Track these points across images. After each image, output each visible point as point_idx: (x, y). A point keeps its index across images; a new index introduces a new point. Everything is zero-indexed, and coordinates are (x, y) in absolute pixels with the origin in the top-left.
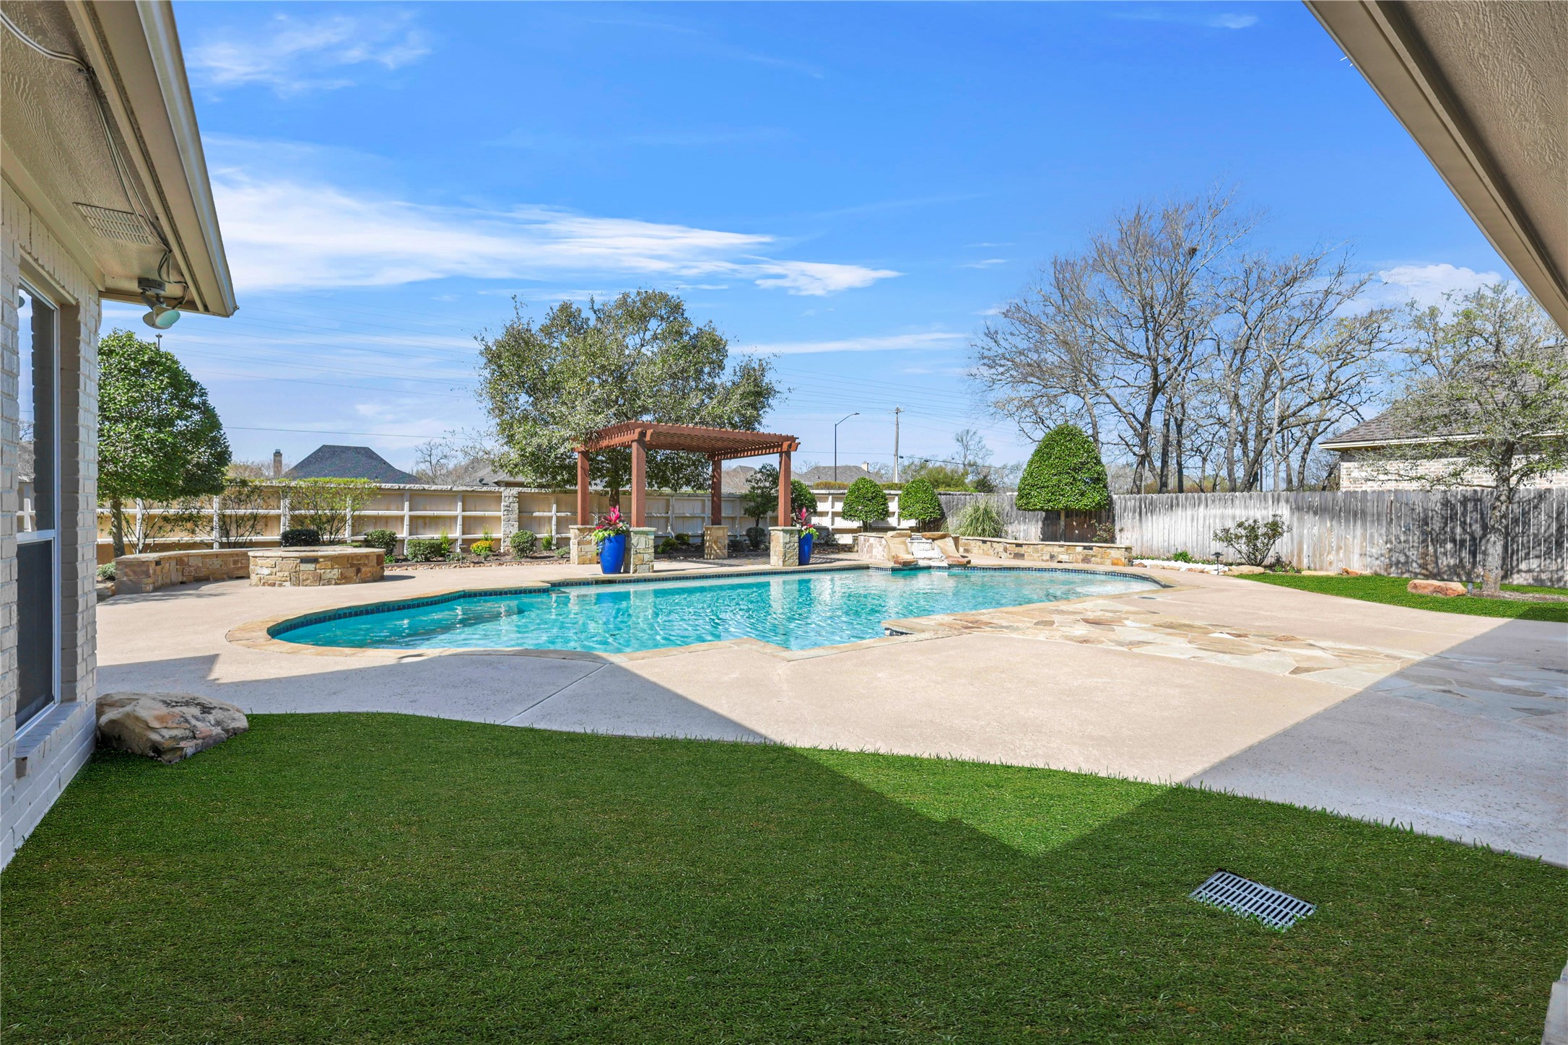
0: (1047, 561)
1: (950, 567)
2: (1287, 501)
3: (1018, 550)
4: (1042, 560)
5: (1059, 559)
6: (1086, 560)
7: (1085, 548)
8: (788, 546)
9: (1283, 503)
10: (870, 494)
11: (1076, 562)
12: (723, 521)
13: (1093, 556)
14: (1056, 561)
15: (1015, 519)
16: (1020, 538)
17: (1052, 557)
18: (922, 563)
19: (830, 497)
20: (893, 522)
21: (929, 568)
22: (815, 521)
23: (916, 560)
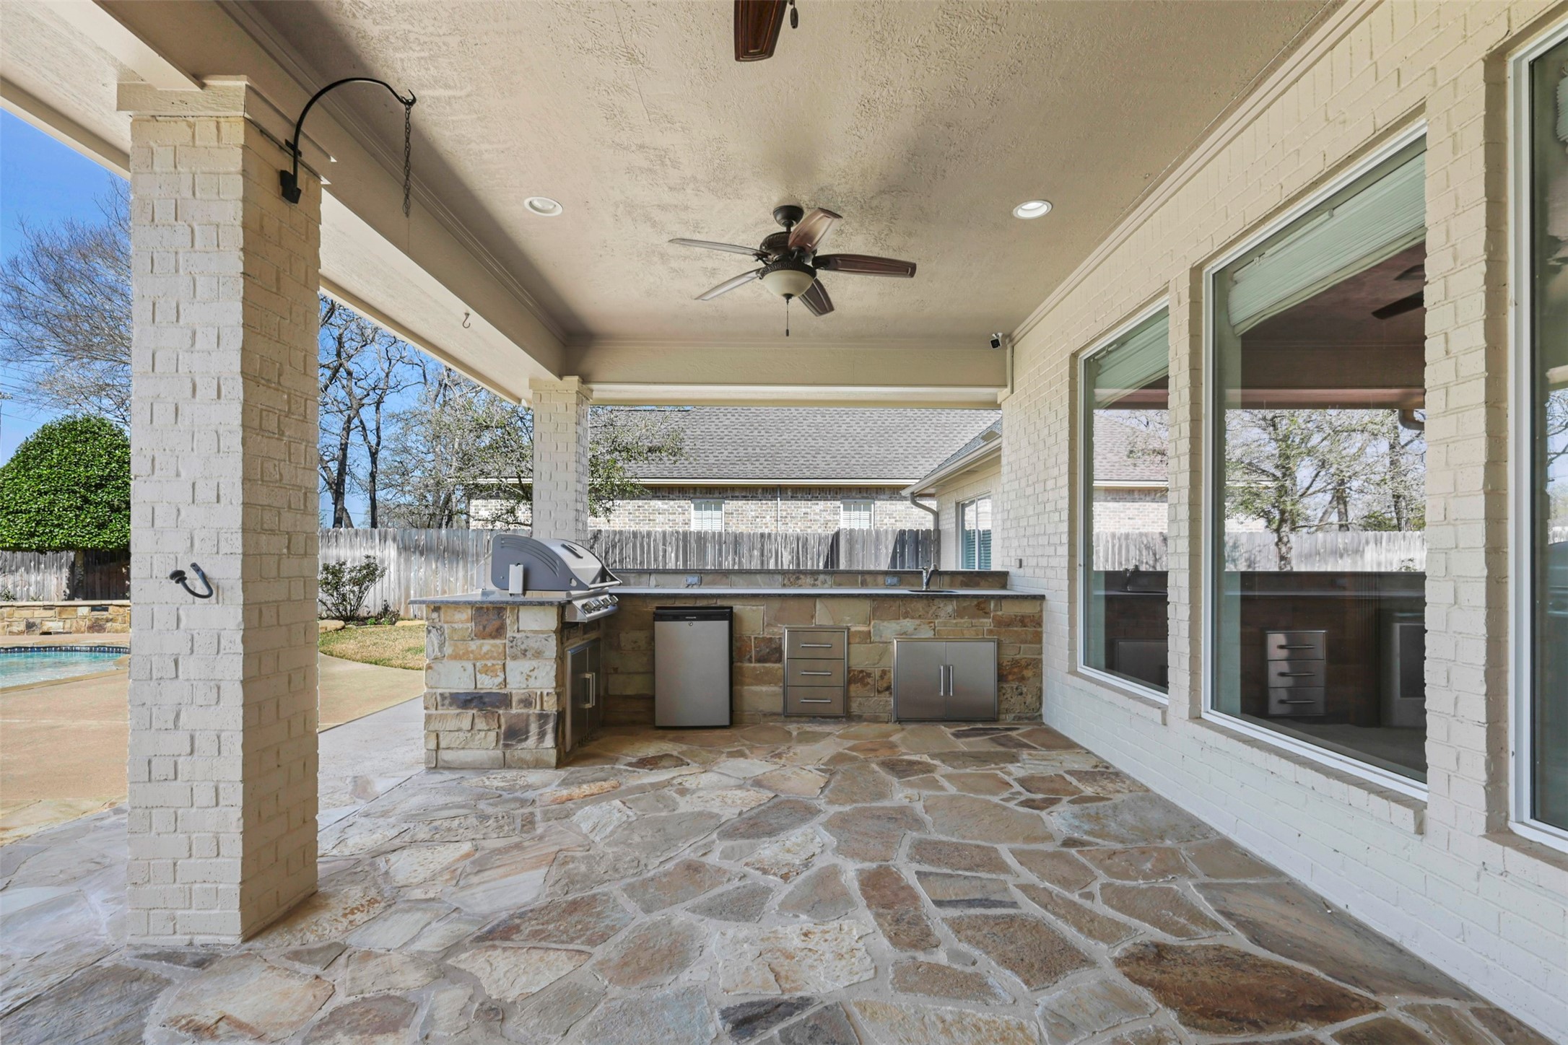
2: (394, 540)
4: (12, 632)
5: (45, 629)
6: (96, 627)
7: (94, 608)
9: (390, 542)
11: (78, 631)
13: (108, 620)
14: (38, 632)
15: (19, 564)
16: (28, 595)
17: (30, 626)
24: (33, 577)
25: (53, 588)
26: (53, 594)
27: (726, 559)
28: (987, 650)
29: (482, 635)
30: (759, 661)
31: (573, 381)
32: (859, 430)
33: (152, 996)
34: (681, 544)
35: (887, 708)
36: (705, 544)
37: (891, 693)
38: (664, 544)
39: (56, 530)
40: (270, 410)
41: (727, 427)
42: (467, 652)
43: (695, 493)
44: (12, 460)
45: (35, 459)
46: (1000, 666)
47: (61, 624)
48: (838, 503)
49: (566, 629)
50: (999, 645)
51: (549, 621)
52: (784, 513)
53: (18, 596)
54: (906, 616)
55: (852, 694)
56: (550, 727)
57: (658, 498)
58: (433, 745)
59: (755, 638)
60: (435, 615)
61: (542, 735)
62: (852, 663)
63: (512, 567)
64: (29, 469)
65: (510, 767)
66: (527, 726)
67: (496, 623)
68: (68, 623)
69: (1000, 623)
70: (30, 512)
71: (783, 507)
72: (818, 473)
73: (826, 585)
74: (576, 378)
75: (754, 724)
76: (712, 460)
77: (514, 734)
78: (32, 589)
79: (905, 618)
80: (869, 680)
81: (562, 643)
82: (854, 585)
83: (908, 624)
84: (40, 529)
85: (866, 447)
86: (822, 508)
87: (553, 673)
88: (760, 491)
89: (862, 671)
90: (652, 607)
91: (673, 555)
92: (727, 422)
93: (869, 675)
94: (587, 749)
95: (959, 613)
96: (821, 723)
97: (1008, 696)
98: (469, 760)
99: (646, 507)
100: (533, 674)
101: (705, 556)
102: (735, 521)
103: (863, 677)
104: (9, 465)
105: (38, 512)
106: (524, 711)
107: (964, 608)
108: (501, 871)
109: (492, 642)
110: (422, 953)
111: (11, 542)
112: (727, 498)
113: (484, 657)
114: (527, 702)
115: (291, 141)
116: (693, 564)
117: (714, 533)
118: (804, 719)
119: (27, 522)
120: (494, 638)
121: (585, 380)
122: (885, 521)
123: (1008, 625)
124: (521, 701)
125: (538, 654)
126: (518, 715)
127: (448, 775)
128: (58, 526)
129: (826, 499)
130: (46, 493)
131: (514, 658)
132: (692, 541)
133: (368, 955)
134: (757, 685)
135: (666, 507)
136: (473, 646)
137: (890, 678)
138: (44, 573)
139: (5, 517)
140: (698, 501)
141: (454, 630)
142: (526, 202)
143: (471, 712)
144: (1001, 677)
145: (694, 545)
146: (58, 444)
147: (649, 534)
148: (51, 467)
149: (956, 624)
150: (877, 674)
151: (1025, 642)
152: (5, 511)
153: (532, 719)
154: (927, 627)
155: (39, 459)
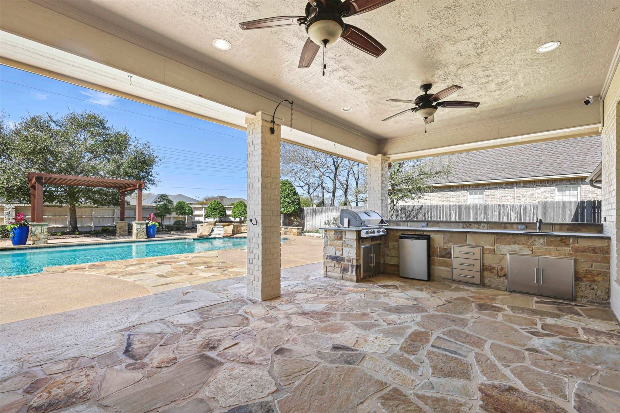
1: (224, 237)
6: (285, 233)
7: (285, 228)
10: (216, 207)
12: (125, 219)
13: (288, 232)
18: (212, 236)
19: (204, 209)
20: (232, 219)
21: (215, 238)
22: (197, 219)
23: (210, 235)
27: (480, 216)
28: (568, 264)
29: (337, 239)
30: (441, 257)
31: (380, 156)
32: (571, 148)
33: (244, 305)
34: (457, 210)
35: (504, 284)
36: (469, 209)
37: (506, 278)
38: (450, 210)
40: (268, 183)
41: (488, 157)
42: (333, 244)
43: (469, 188)
46: (576, 273)
48: (554, 188)
49: (360, 239)
50: (576, 261)
51: (354, 236)
52: (519, 195)
54: (515, 243)
55: (485, 276)
56: (354, 269)
57: (452, 191)
58: (325, 270)
59: (440, 248)
60: (326, 233)
61: (352, 271)
62: (485, 262)
63: (345, 219)
65: (344, 280)
66: (348, 268)
67: (341, 236)
69: (576, 250)
71: (518, 191)
72: (540, 173)
73: (485, 228)
74: (381, 155)
75: (439, 281)
76: (478, 172)
77: (345, 270)
79: (514, 244)
80: (494, 271)
81: (359, 243)
82: (500, 228)
83: (516, 247)
85: (576, 157)
86: (543, 191)
87: (355, 252)
88: (504, 184)
89: (490, 266)
90: (400, 234)
91: (454, 215)
92: (488, 155)
93: (494, 268)
94: (371, 279)
95: (547, 244)
96: (469, 286)
97: (584, 289)
98: (334, 275)
99: (446, 195)
100: (350, 252)
101: (469, 215)
102: (490, 199)
103: (491, 269)
106: (348, 263)
107: (551, 241)
108: (317, 302)
109: (339, 241)
110: (287, 312)
112: (486, 189)
113: (337, 246)
114: (348, 261)
115: (272, 120)
116: (463, 219)
117: (474, 205)
118: (461, 283)
120: (340, 240)
121: (384, 154)
122: (588, 196)
123: (583, 252)
124: (347, 260)
125: (351, 246)
126: (346, 264)
127: (328, 279)
129: (546, 186)
131: (345, 247)
132: (463, 208)
133: (279, 310)
134: (440, 266)
135: (455, 194)
136: (335, 242)
137: (505, 271)
140: (471, 191)
141: (330, 237)
142: (342, 109)
143: (334, 262)
144: (578, 278)
145: (464, 210)
147: (443, 206)
149: (546, 249)
150: (499, 268)
151: (597, 262)
153: (350, 266)
154: (528, 249)
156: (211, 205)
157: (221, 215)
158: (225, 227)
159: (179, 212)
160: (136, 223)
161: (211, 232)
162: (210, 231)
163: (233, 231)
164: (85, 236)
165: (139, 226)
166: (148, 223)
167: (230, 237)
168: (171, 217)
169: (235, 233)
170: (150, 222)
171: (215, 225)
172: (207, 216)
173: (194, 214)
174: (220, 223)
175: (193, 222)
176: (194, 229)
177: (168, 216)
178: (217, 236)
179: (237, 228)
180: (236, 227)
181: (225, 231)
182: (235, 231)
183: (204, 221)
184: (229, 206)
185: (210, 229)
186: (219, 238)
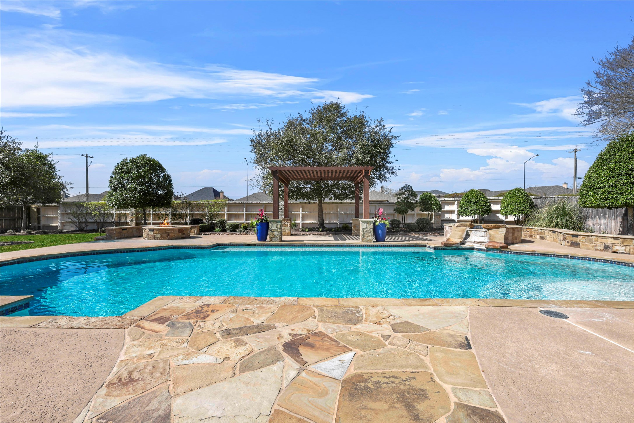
0: (601, 250)
1: (487, 249)
3: (574, 239)
4: (597, 250)
5: (614, 250)
8: (365, 230)
10: (474, 200)
14: (611, 251)
15: (595, 215)
16: (600, 230)
17: (606, 248)
18: (467, 245)
19: (456, 202)
20: (502, 217)
21: (472, 249)
22: (447, 216)
23: (463, 243)
24: (602, 221)
25: (613, 227)
26: (613, 230)
39: (619, 196)
44: (595, 163)
45: (606, 160)
47: (624, 248)
53: (595, 230)
64: (604, 166)
68: (628, 249)
70: (605, 188)
78: (602, 227)
84: (610, 196)
104: (593, 165)
105: (609, 187)
111: (595, 203)
119: (603, 193)
128: (620, 194)
130: (613, 177)
138: (608, 219)
139: (592, 191)
146: (619, 150)
148: (615, 162)
152: (592, 188)
155: (608, 160)
156: (467, 197)
157: (482, 212)
158: (490, 231)
159: (424, 208)
160: (362, 221)
161: (465, 239)
162: (464, 236)
163: (506, 238)
164: (327, 234)
165: (365, 225)
166: (376, 221)
167: (500, 250)
168: (414, 214)
169: (510, 241)
170: (378, 220)
171: (472, 227)
172: (461, 213)
173: (442, 210)
174: (481, 222)
175: (442, 221)
176: (440, 231)
177: (410, 212)
178: (476, 246)
179: (513, 234)
180: (511, 231)
181: (490, 238)
182: (510, 238)
183: (456, 220)
184: (497, 198)
185: (463, 233)
186: (479, 250)
